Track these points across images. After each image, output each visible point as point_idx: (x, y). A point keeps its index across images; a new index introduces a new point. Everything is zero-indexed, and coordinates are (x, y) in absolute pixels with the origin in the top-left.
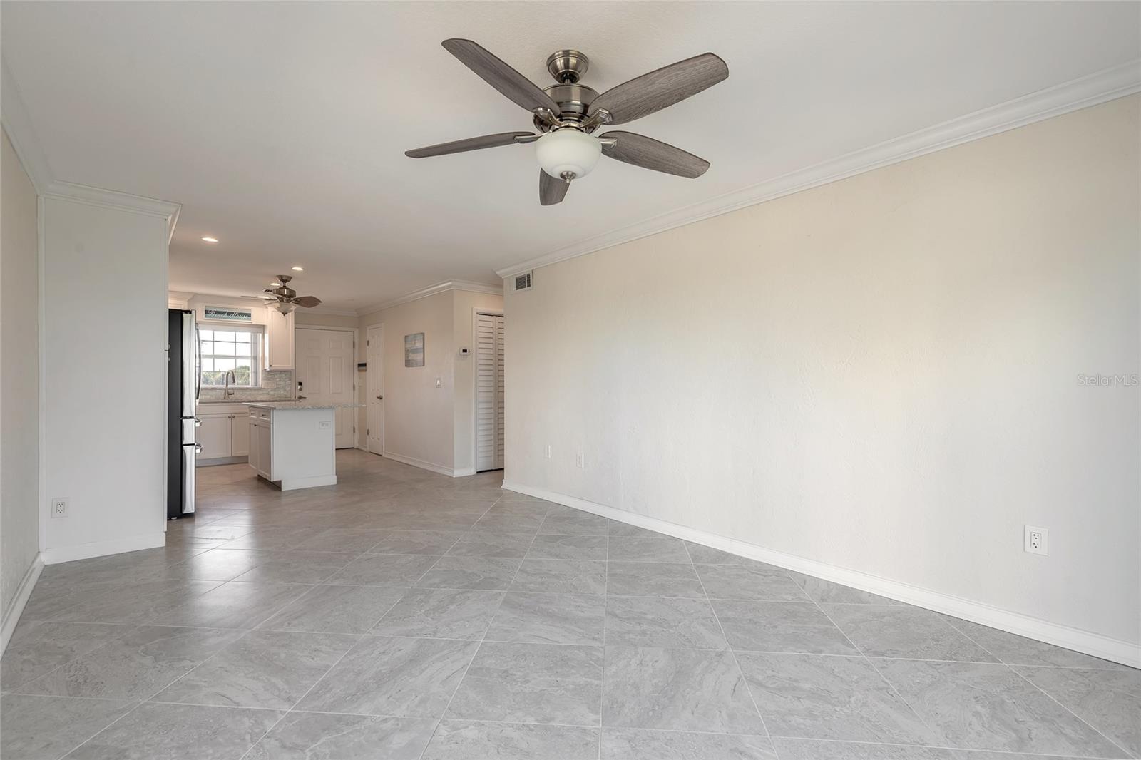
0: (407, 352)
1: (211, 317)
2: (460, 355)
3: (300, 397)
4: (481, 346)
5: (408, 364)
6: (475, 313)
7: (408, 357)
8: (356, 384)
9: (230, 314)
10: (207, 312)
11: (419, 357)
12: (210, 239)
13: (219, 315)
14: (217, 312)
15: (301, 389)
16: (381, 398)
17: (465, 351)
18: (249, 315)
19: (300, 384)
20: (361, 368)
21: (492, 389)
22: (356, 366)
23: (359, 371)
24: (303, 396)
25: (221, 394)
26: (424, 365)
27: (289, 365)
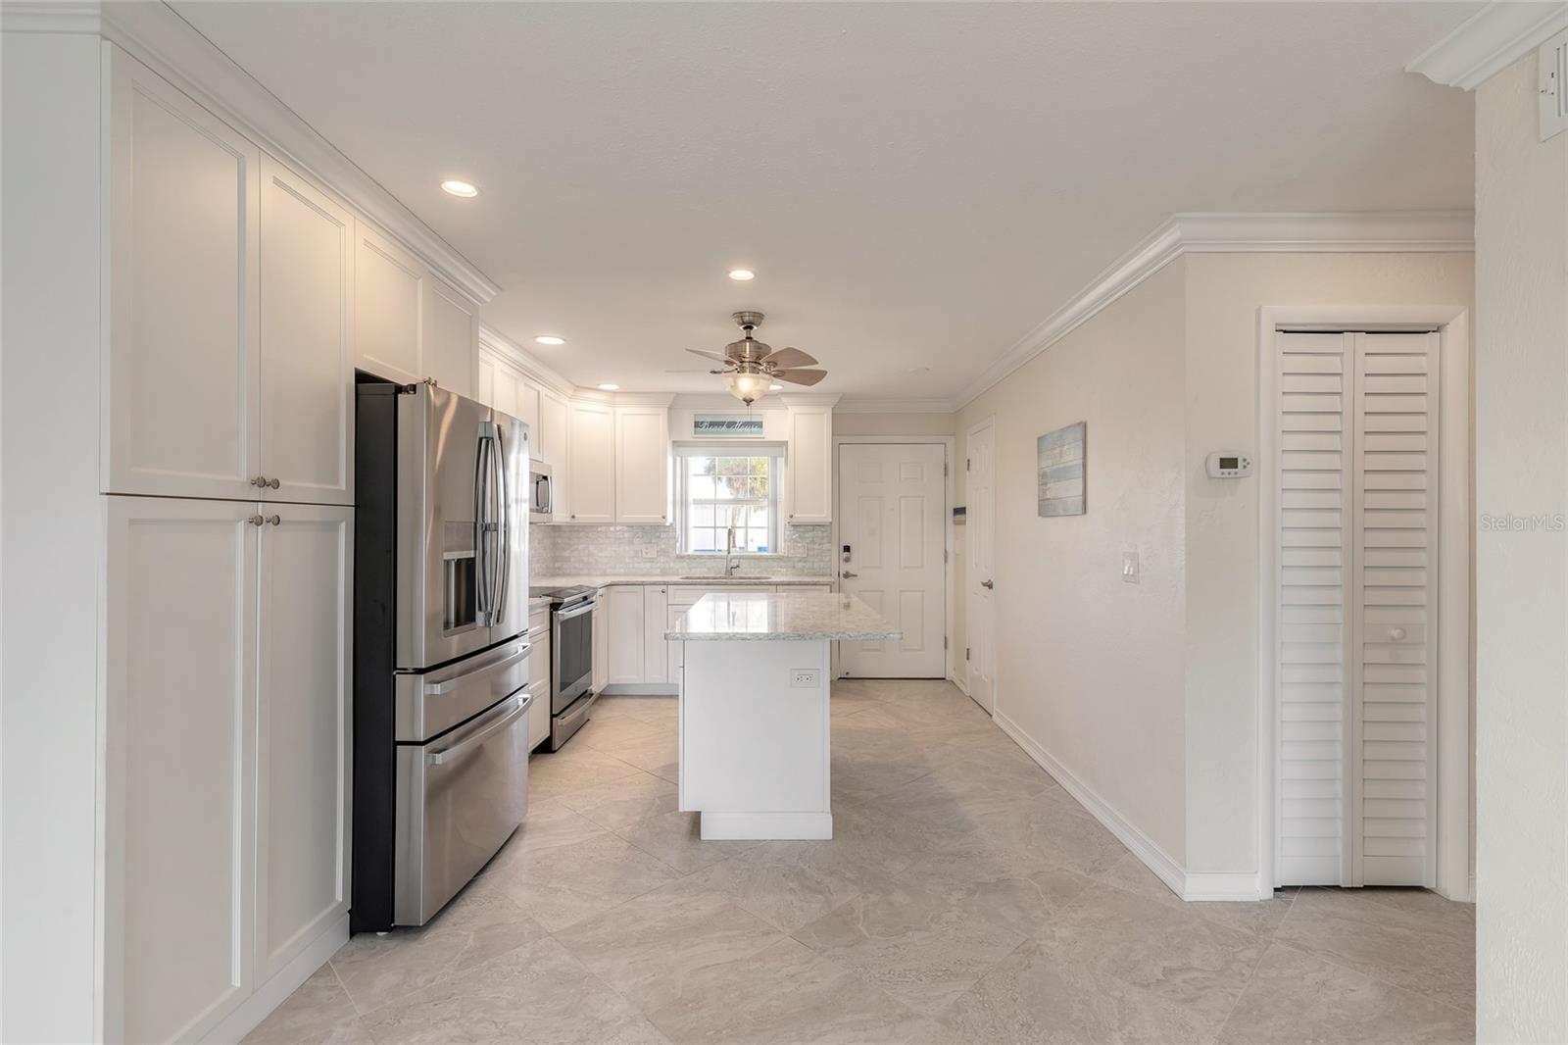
0: (1044, 479)
1: (703, 433)
2: (1210, 477)
3: (847, 575)
4: (1291, 442)
5: (1046, 508)
6: (1267, 328)
7: (1044, 492)
8: (950, 550)
9: (731, 425)
10: (697, 425)
11: (1072, 490)
12: (460, 188)
13: (715, 429)
14: (712, 424)
15: (847, 560)
16: (990, 586)
17: (1228, 463)
18: (760, 425)
19: (847, 549)
20: (959, 517)
21: (1338, 596)
22: (950, 512)
23: (956, 523)
24: (852, 572)
25: (722, 566)
26: (1085, 511)
27: (824, 515)
